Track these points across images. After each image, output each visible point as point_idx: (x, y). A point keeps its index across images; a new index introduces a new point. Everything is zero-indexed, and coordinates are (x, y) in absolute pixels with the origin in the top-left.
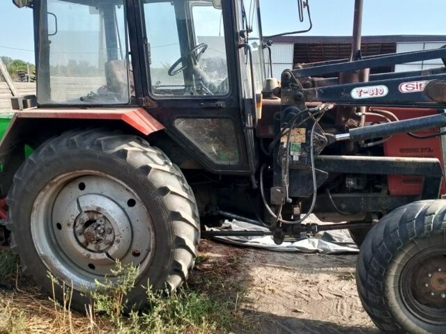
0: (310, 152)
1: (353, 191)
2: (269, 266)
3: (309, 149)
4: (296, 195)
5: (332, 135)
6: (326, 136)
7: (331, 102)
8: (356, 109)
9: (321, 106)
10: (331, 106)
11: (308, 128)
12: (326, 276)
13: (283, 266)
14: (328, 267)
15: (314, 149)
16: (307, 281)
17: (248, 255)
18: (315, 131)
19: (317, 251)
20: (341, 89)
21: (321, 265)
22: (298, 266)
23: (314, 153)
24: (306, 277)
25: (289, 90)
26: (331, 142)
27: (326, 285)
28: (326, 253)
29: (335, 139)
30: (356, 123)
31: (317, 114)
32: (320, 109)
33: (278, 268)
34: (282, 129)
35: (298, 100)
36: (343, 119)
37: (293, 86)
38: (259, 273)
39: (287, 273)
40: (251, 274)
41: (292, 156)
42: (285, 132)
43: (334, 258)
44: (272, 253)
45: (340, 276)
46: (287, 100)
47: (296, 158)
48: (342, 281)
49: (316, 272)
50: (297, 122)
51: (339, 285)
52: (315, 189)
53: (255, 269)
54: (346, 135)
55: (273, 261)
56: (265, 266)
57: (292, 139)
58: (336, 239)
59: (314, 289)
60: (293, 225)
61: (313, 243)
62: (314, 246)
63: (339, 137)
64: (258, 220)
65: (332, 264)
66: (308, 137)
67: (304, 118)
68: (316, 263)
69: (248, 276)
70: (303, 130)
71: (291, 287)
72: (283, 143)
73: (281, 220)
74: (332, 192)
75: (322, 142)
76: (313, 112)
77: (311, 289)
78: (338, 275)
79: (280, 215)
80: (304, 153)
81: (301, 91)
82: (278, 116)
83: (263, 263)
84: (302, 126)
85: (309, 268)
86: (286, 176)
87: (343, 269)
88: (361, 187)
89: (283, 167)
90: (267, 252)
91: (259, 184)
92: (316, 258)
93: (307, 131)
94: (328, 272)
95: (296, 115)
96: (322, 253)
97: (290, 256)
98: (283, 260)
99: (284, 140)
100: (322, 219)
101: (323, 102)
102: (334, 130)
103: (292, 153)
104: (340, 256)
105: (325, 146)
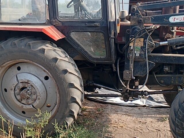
0: (145, 52)
1: (168, 73)
2: (119, 114)
3: (145, 50)
4: (137, 75)
5: (158, 42)
6: (155, 43)
7: (158, 24)
8: (171, 28)
9: (153, 26)
10: (158, 26)
11: (145, 38)
12: (151, 120)
13: (127, 114)
14: (151, 114)
15: (148, 50)
16: (140, 122)
17: (108, 108)
18: (149, 40)
19: (145, 106)
20: (164, 17)
21: (148, 114)
22: (135, 114)
23: (148, 52)
24: (140, 119)
25: (135, 17)
26: (157, 46)
27: (151, 124)
28: (150, 107)
29: (160, 44)
30: (171, 36)
31: (150, 30)
32: (152, 28)
33: (125, 115)
34: (130, 39)
35: (140, 22)
36: (164, 34)
37: (137, 15)
38: (114, 117)
39: (129, 118)
40: (110, 118)
41: (136, 54)
42: (132, 40)
43: (155, 109)
44: (121, 107)
45: (158, 120)
46: (133, 22)
47: (138, 55)
48: (159, 122)
49: (145, 117)
50: (139, 35)
51: (158, 124)
52: (148, 72)
53: (112, 115)
54: (167, 42)
55: (122, 111)
56: (117, 114)
57: (136, 44)
58: (155, 100)
59: (145, 126)
60: (134, 91)
61: (143, 102)
62: (143, 103)
63: (161, 43)
64: (115, 89)
65: (153, 113)
66: (145, 43)
67: (143, 33)
68: (145, 112)
69: (108, 119)
70: (142, 39)
71: (132, 125)
72: (131, 47)
73: (128, 88)
74: (156, 74)
75: (152, 46)
76: (147, 30)
77: (143, 126)
78: (157, 119)
79: (128, 86)
80: (142, 52)
81: (142, 18)
82: (129, 32)
83: (116, 112)
84: (141, 37)
85: (141, 115)
86: (132, 64)
87: (159, 115)
88: (172, 71)
89: (131, 60)
90: (118, 106)
91: (117, 69)
92: (144, 109)
93: (144, 40)
94: (151, 117)
95: (138, 30)
96: (148, 107)
97: (131, 108)
98: (127, 110)
99: (131, 45)
100: (150, 88)
101: (154, 24)
102: (159, 40)
103: (135, 52)
104: (157, 109)
105: (154, 48)
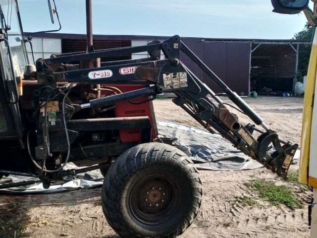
0: (63, 118)
2: (43, 206)
3: (62, 116)
4: (56, 150)
5: (78, 105)
6: (74, 106)
7: (75, 82)
8: (92, 86)
9: (68, 85)
10: (74, 85)
11: (60, 101)
12: (86, 205)
13: (54, 204)
14: (87, 198)
15: (66, 116)
16: (72, 211)
17: (26, 200)
18: (65, 102)
19: (80, 188)
20: (80, 73)
21: (82, 198)
22: (65, 201)
23: (66, 119)
24: (71, 208)
25: (43, 73)
26: (78, 110)
27: (85, 212)
28: (87, 188)
29: (81, 108)
30: (95, 96)
31: (65, 90)
32: (67, 87)
33: (50, 205)
34: (40, 102)
35: (51, 81)
36: (86, 93)
37: (45, 70)
38: (34, 213)
39: (57, 208)
40: (28, 214)
41: (50, 122)
42: (43, 104)
43: (92, 191)
44: (46, 195)
45: (95, 204)
46: (42, 81)
47: (53, 123)
48: (97, 206)
49: (79, 203)
50: (51, 97)
51: (95, 210)
52: (69, 144)
53: (32, 209)
54: (88, 105)
55: (47, 201)
56: (39, 206)
57: (49, 109)
58: (94, 177)
59: (77, 215)
61: (77, 183)
62: (77, 185)
63: (83, 106)
65: (90, 196)
66: (61, 108)
67: (56, 94)
68: (79, 197)
69: (26, 216)
70: (57, 103)
71: (60, 218)
72: (42, 113)
73: (46, 170)
74: (83, 146)
75: (71, 110)
76: (62, 89)
77: (75, 217)
78: (94, 203)
79: (44, 166)
80: (59, 119)
81: (52, 74)
82: (37, 93)
83: (38, 204)
84: (55, 100)
85: (73, 202)
86: (46, 137)
87: (97, 198)
89: (44, 132)
90: (42, 195)
92: (79, 193)
93: (59, 103)
94: (87, 202)
95: (49, 91)
96: (83, 188)
97: (60, 195)
98: (55, 199)
99: (43, 110)
100: (78, 165)
101: (69, 82)
102: (80, 102)
103: (50, 120)
104: (95, 189)
105: (73, 113)
